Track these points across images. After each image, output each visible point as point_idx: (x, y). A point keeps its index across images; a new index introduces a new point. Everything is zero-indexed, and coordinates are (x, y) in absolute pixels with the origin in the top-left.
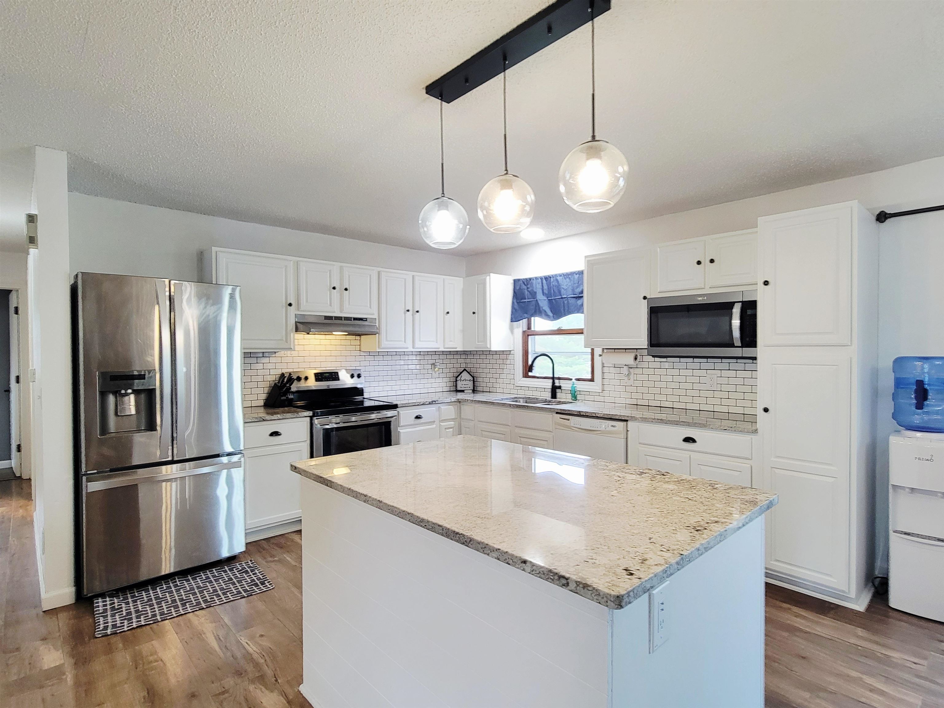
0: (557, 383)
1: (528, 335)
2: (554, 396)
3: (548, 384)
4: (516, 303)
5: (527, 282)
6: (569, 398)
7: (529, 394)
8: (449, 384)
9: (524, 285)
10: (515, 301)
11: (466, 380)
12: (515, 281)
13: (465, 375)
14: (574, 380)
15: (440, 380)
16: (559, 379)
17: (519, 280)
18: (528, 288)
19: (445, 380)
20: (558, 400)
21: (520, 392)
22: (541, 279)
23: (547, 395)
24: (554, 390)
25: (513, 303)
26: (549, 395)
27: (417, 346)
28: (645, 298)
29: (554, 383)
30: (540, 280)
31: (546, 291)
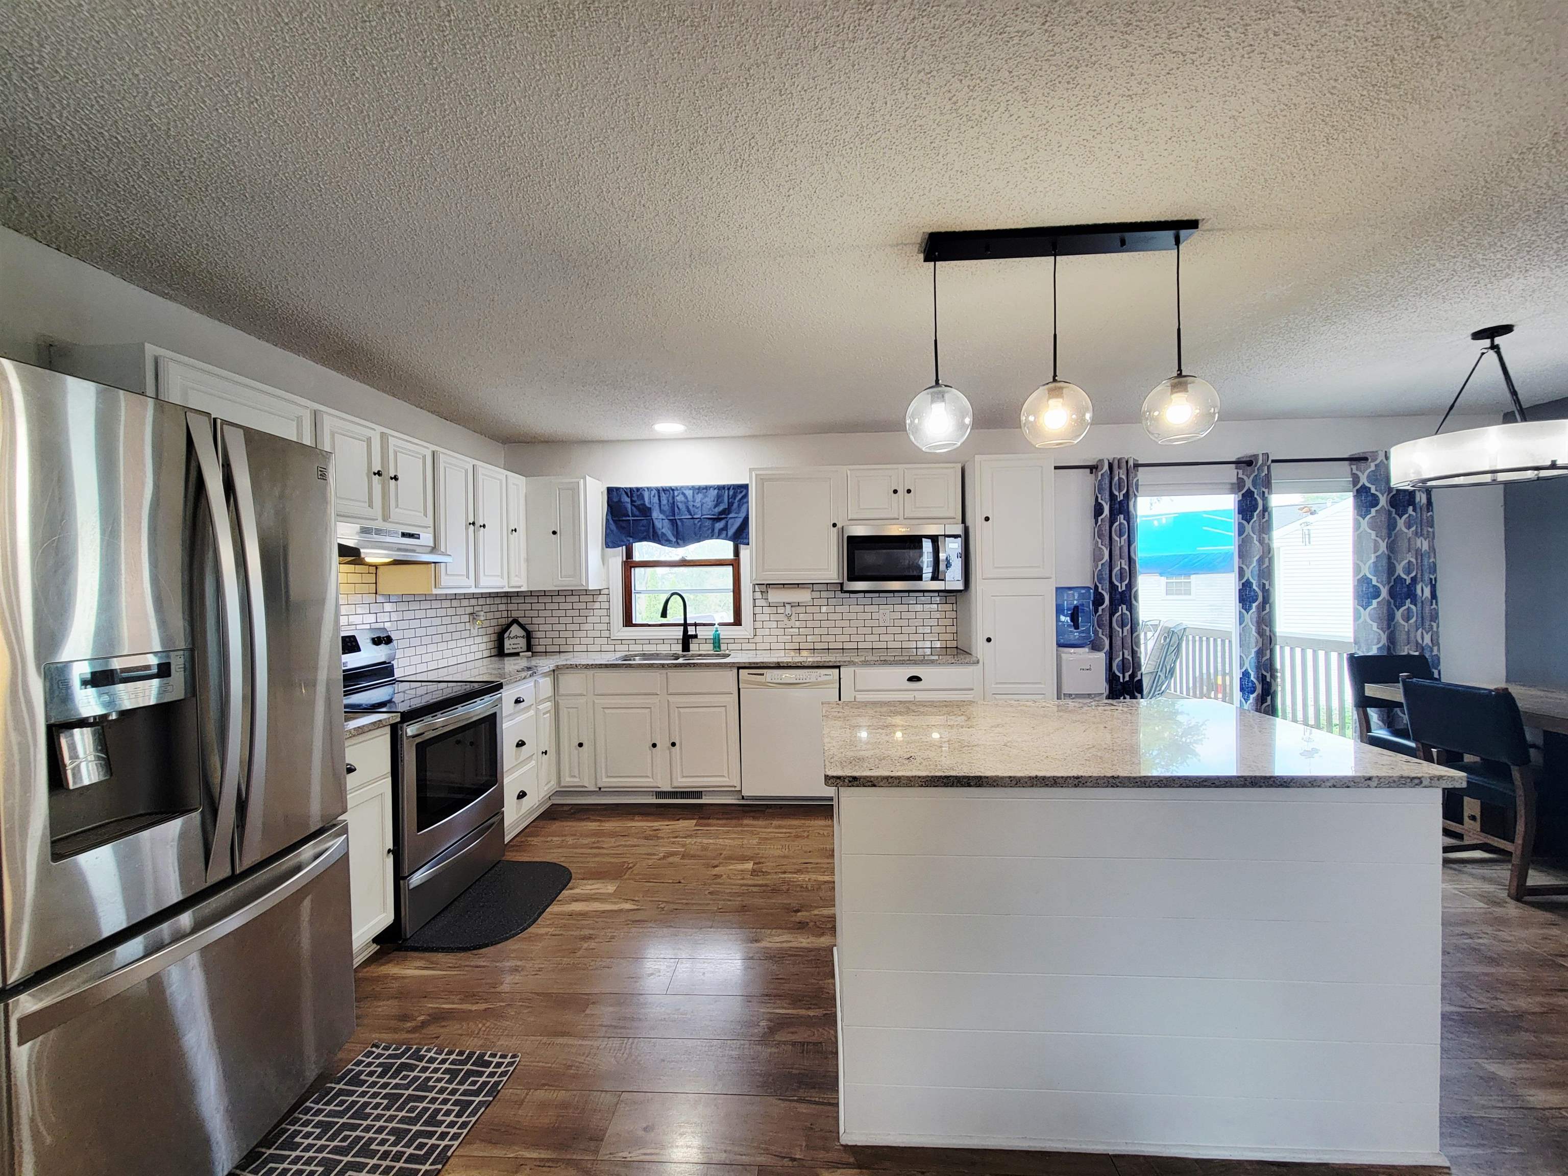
0: (691, 631)
1: (631, 567)
2: (686, 648)
3: (679, 632)
4: (611, 521)
5: (633, 493)
6: (708, 648)
7: (650, 649)
8: (491, 645)
9: (625, 496)
10: (610, 518)
11: (517, 637)
12: (610, 490)
13: (515, 630)
14: (717, 626)
15: (478, 640)
16: (696, 625)
17: (618, 489)
18: (632, 501)
19: (485, 639)
20: (691, 653)
21: (634, 648)
22: (658, 490)
23: (678, 648)
24: (687, 640)
25: (607, 520)
26: (680, 647)
27: (482, 584)
28: (834, 525)
29: (685, 631)
30: (654, 492)
31: (666, 508)
